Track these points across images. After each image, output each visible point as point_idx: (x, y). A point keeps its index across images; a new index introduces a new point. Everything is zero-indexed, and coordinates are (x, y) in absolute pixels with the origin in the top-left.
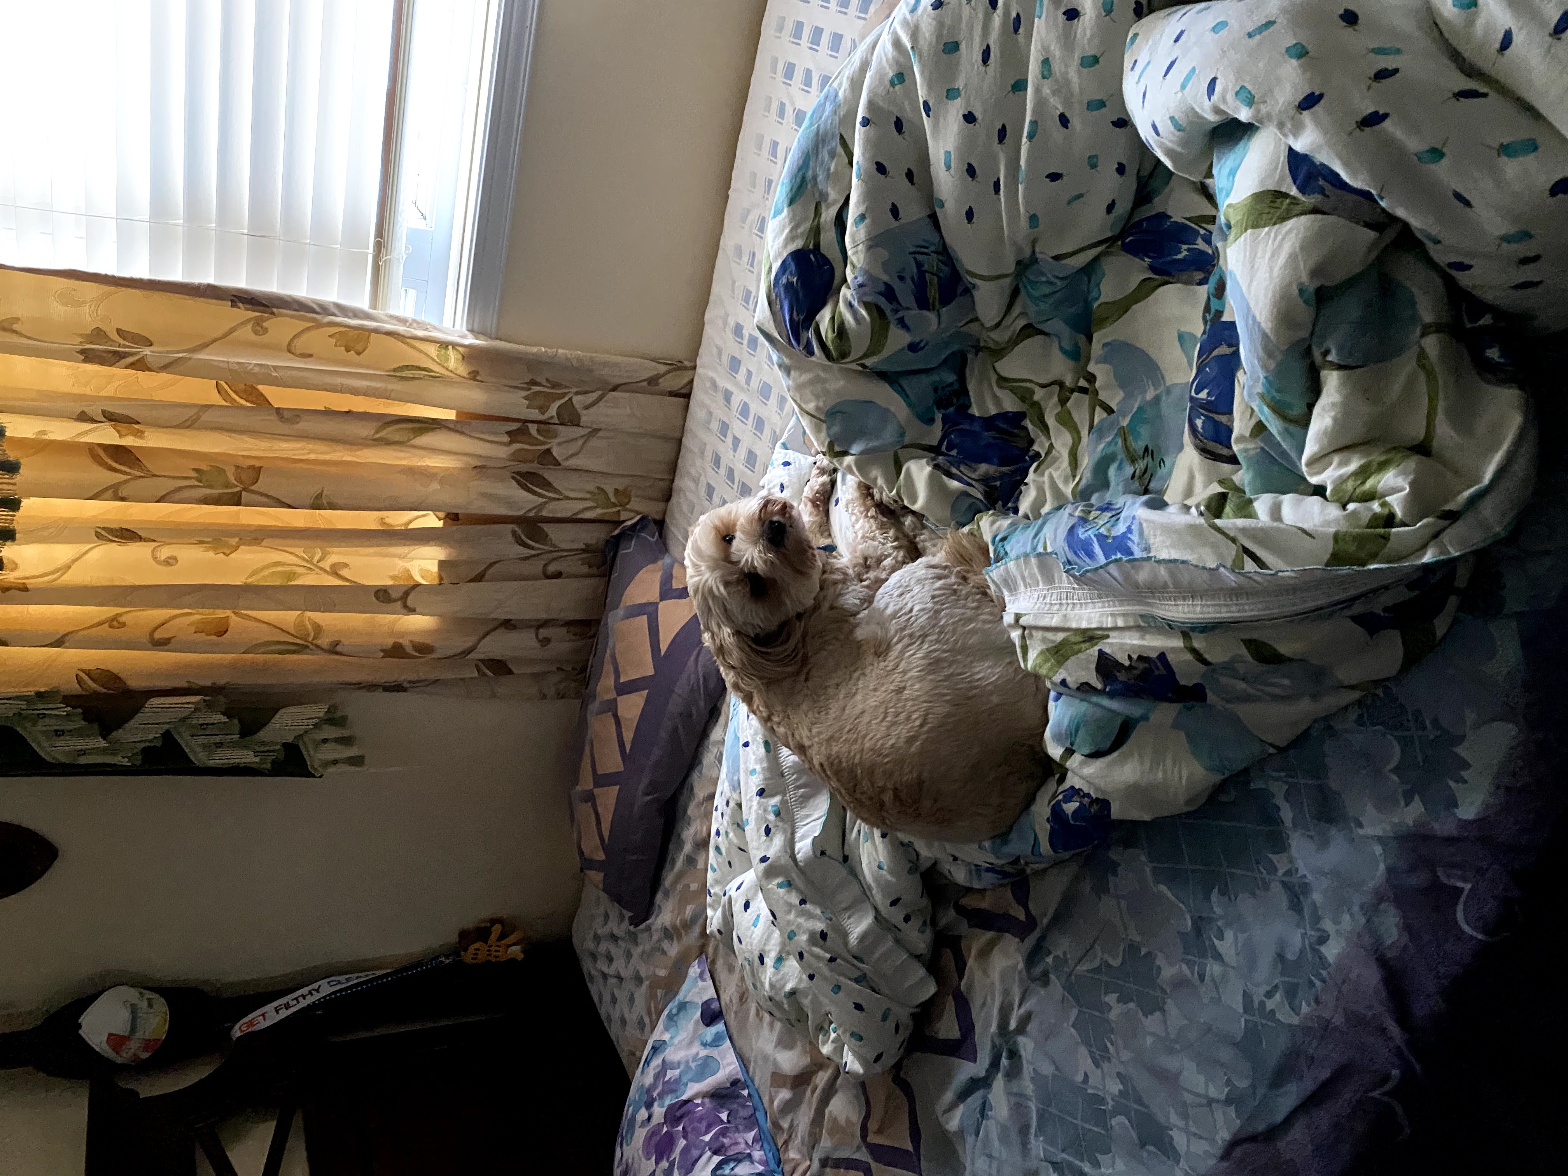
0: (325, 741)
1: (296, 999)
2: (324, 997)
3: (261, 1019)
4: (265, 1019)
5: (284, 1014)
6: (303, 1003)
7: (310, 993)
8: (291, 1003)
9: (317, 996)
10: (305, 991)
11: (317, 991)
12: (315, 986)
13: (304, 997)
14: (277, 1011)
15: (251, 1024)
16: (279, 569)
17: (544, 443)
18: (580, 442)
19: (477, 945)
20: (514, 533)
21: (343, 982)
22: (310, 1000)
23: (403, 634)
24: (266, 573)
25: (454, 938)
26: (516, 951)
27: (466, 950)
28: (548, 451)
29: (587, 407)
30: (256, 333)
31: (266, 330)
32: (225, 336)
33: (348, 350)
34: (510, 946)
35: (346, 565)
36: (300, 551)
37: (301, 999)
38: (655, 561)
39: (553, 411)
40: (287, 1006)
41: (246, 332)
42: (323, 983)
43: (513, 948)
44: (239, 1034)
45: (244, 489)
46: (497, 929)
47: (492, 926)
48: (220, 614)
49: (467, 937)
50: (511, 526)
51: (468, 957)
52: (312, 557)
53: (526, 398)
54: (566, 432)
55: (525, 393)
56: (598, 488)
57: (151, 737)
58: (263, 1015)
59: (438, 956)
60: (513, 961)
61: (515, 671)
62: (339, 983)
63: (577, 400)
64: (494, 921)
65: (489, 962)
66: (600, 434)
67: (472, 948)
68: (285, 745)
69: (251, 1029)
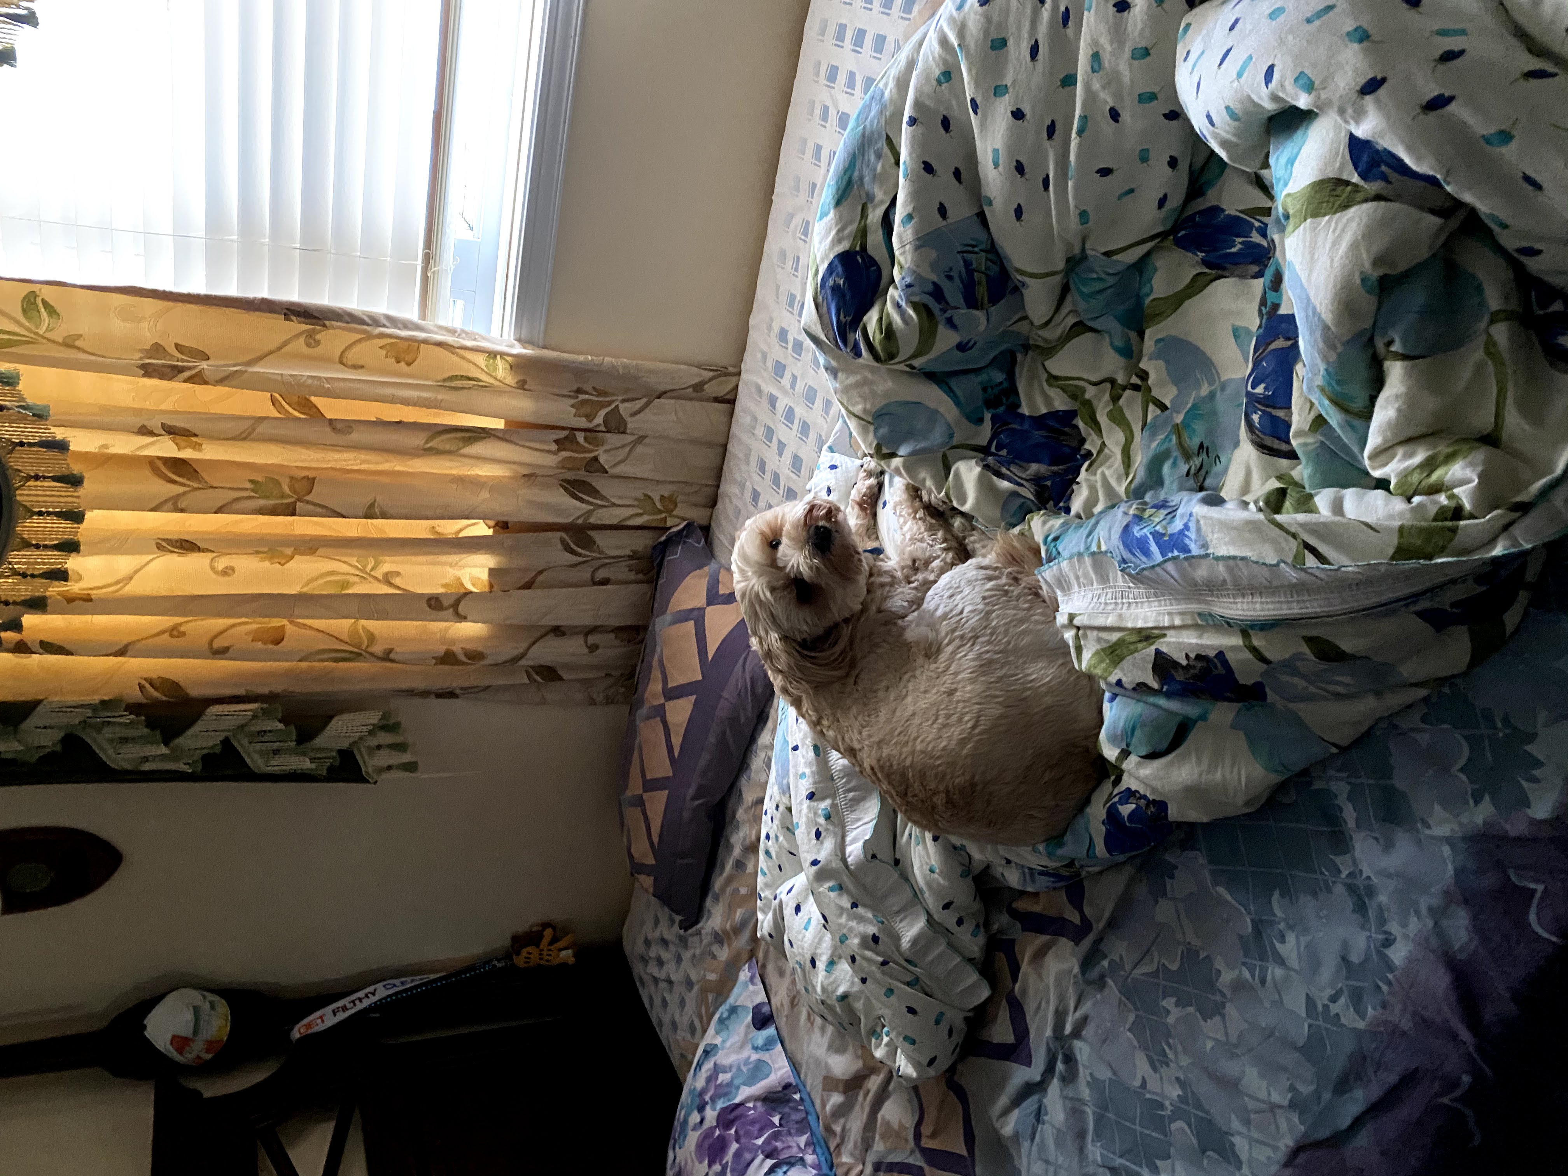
0: (379, 747)
1: (353, 1002)
2: (380, 1000)
3: (319, 1021)
4: (323, 1021)
5: (342, 1016)
6: (360, 1006)
7: (367, 996)
8: (348, 1006)
9: (373, 1000)
10: (361, 994)
11: (373, 994)
12: (371, 989)
13: (360, 1000)
14: (334, 1013)
15: (309, 1026)
16: (332, 578)
17: (592, 451)
18: (627, 449)
19: (529, 949)
20: (563, 541)
21: (399, 985)
22: (366, 1003)
23: (453, 642)
24: (321, 581)
25: (508, 942)
26: (567, 955)
27: (518, 954)
28: (596, 459)
29: (634, 414)
30: (309, 345)
31: (318, 343)
32: (279, 348)
33: (398, 362)
34: (560, 950)
35: (398, 574)
36: (354, 561)
37: (357, 1002)
38: (700, 567)
39: (599, 420)
40: (344, 1009)
41: (300, 345)
42: (379, 986)
43: (564, 953)
44: (297, 1036)
45: (299, 500)
46: (548, 933)
47: (544, 930)
48: (276, 622)
49: (520, 941)
50: (559, 534)
51: (520, 961)
52: (365, 567)
53: (573, 406)
54: (613, 439)
55: (573, 401)
56: (645, 495)
57: (211, 744)
58: (321, 1017)
59: (491, 960)
60: (564, 965)
61: (565, 677)
62: (395, 986)
63: (622, 407)
64: (546, 925)
65: (539, 965)
66: (646, 441)
67: (524, 953)
68: (340, 752)
69: (309, 1032)
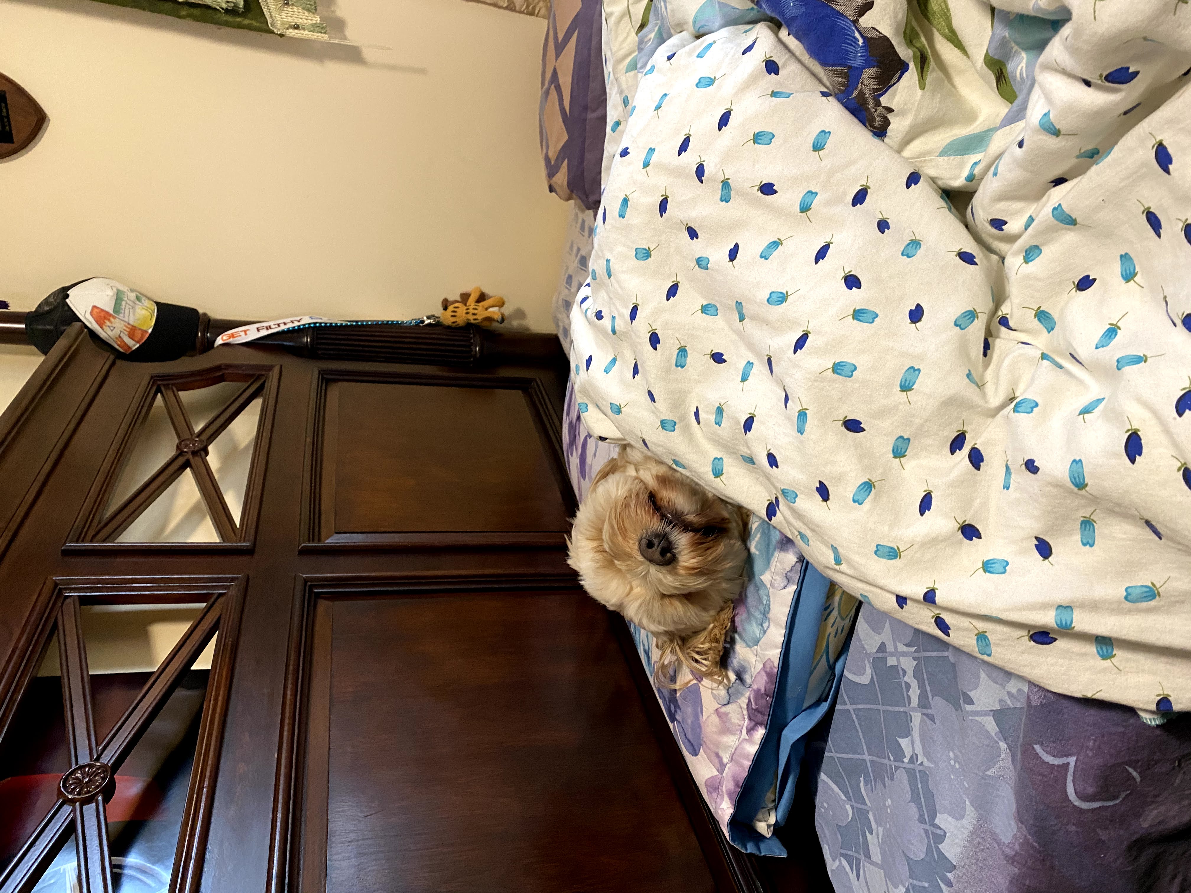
1: (279, 325)
2: (304, 325)
3: (243, 334)
4: (246, 334)
5: (264, 333)
6: (283, 327)
7: (292, 322)
8: (272, 326)
9: (296, 324)
10: (287, 321)
11: (299, 321)
12: (298, 319)
13: (285, 324)
14: (258, 329)
15: (232, 336)
22: (290, 326)
37: (282, 325)
40: (268, 328)
42: (305, 316)
44: (220, 342)
58: (245, 332)
69: (231, 340)
